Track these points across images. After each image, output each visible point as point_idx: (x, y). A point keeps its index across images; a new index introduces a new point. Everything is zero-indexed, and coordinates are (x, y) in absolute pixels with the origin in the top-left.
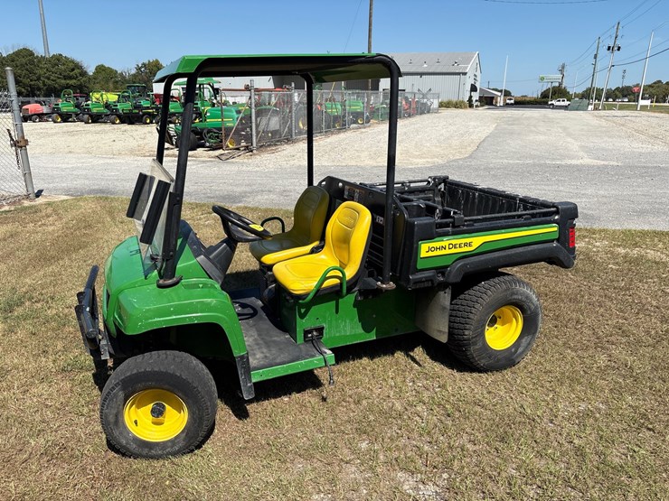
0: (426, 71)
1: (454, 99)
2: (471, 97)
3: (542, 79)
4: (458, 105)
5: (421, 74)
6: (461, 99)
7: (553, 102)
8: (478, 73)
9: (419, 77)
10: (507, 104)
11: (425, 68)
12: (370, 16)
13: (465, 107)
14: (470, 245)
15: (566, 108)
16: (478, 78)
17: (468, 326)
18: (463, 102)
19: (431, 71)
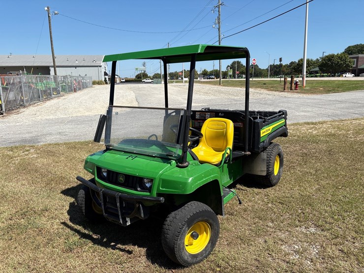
0: (78, 65)
1: (97, 80)
2: (105, 78)
3: (137, 69)
4: (99, 83)
5: (76, 67)
6: (100, 80)
7: (144, 80)
8: (106, 66)
9: (74, 68)
10: (122, 82)
11: (77, 63)
12: (51, 33)
13: (104, 84)
14: (269, 130)
15: (150, 83)
16: (106, 69)
17: (270, 166)
18: (102, 81)
19: (81, 65)
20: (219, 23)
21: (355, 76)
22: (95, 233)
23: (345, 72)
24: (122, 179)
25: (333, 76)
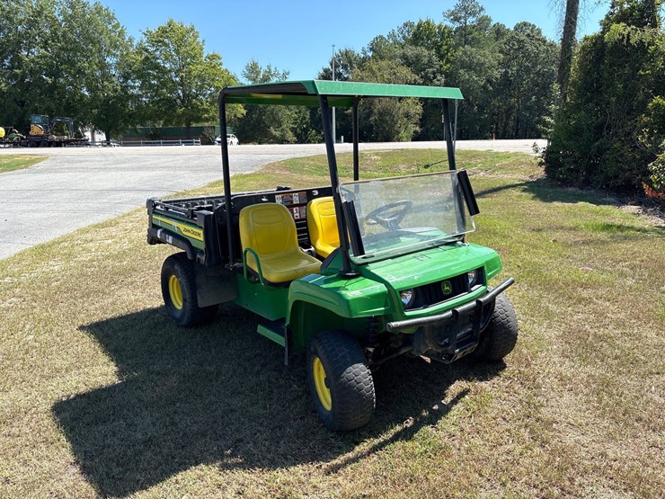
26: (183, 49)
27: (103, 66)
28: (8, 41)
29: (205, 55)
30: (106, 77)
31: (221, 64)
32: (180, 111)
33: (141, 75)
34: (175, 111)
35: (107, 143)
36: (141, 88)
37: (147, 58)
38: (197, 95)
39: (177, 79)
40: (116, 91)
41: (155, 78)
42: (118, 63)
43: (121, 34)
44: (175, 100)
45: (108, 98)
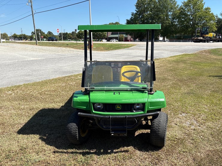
20: (31, 2)
21: (107, 41)
22: (90, 149)
23: (103, 39)
24: (119, 107)
25: (97, 41)
26: (195, 7)
27: (167, 15)
28: (142, 10)
29: (204, 8)
30: (167, 19)
31: (210, 11)
32: (189, 30)
33: (179, 17)
34: (188, 30)
35: (164, 41)
36: (178, 22)
37: (182, 11)
38: (198, 23)
39: (191, 18)
40: (169, 23)
41: (183, 18)
42: (172, 14)
43: (175, 4)
44: (189, 26)
45: (167, 26)
